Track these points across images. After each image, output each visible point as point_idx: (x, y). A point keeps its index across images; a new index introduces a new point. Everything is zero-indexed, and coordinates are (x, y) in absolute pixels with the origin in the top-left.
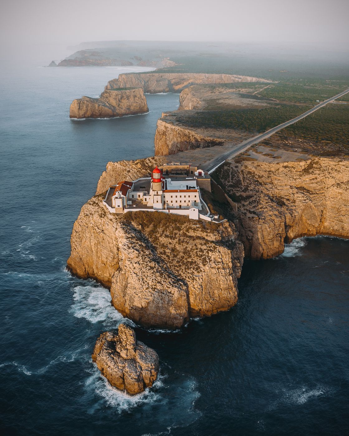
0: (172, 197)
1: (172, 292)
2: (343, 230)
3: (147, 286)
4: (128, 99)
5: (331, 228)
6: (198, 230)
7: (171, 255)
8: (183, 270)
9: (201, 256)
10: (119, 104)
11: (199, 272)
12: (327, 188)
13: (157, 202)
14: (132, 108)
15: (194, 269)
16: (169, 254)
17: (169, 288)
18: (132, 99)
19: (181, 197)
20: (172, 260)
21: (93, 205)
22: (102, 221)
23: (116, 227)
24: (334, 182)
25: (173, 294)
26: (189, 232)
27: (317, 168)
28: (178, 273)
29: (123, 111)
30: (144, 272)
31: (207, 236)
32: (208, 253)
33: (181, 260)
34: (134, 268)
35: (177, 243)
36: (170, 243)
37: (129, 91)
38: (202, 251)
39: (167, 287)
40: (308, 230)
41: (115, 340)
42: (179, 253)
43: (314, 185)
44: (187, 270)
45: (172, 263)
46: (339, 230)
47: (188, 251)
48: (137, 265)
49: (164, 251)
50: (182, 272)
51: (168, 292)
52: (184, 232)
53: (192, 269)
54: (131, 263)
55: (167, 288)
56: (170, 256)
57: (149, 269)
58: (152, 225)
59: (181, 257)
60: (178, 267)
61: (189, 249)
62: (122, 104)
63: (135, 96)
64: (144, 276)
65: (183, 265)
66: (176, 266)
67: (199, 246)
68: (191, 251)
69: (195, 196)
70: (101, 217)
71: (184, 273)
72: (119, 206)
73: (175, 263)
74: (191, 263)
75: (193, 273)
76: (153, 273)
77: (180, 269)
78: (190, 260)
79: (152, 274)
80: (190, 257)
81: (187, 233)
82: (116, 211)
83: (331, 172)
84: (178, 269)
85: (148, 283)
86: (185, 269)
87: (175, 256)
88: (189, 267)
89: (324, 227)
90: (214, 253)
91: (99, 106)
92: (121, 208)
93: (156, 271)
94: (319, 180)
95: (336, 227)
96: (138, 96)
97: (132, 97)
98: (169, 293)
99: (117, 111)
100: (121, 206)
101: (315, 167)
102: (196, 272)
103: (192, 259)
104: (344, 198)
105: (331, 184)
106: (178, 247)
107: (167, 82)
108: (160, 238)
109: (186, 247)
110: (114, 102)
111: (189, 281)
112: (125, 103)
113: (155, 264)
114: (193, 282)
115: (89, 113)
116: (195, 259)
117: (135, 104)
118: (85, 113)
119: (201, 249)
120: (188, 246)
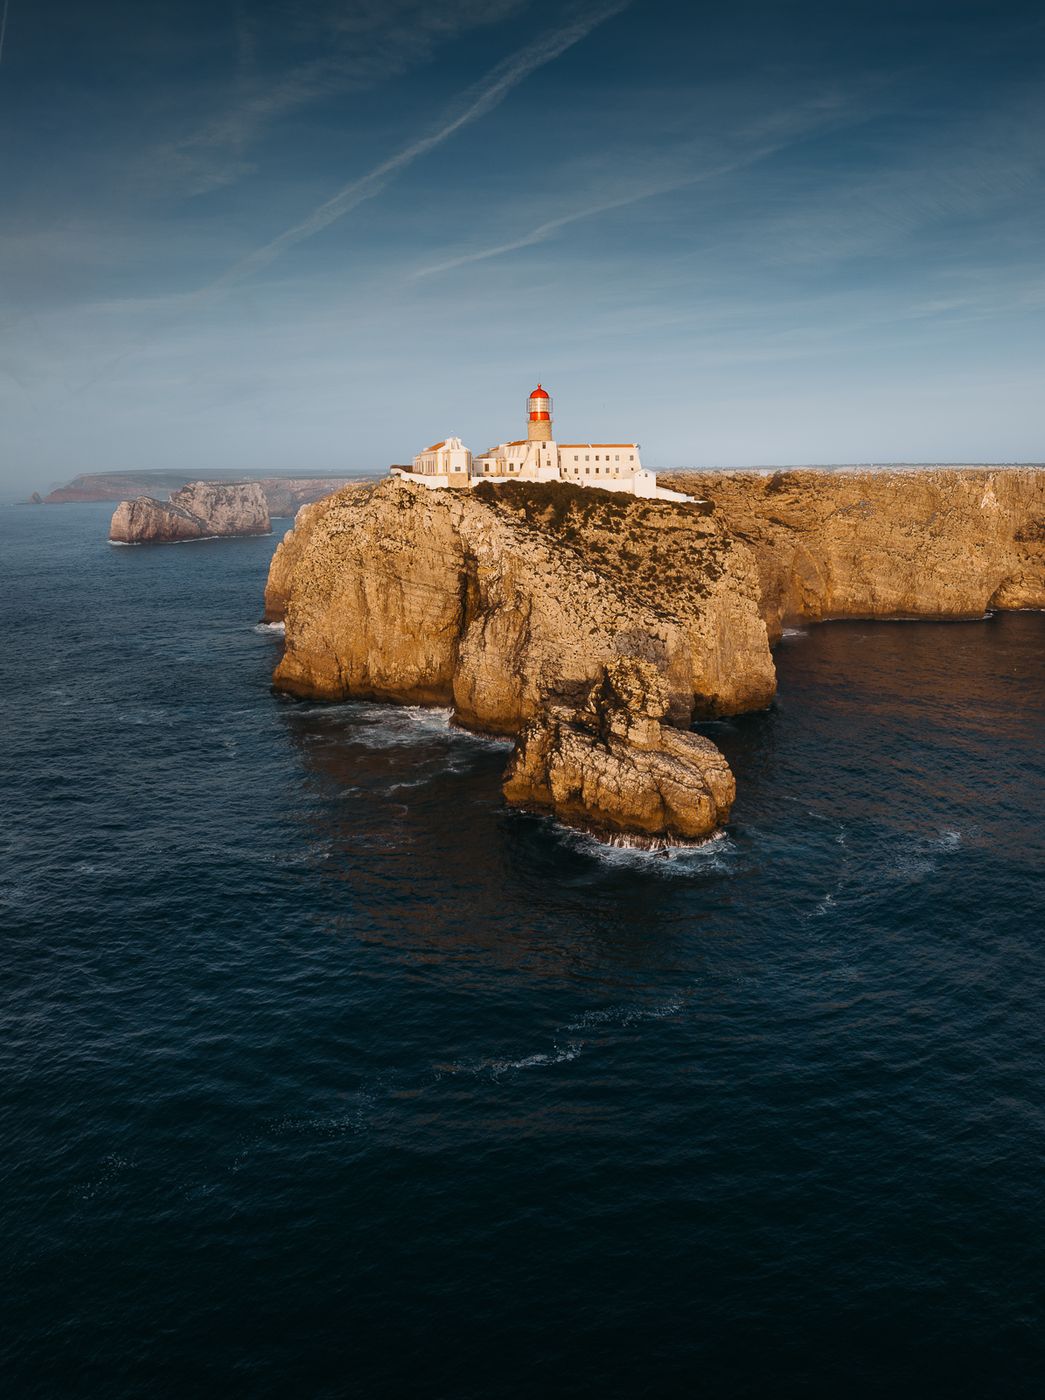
0: (576, 458)
1: (662, 637)
2: (874, 600)
3: (592, 625)
4: (230, 505)
5: (850, 600)
6: (669, 514)
7: (622, 564)
8: (662, 594)
9: (700, 562)
10: (212, 515)
11: (703, 597)
12: (823, 521)
13: (549, 463)
14: (238, 524)
15: (690, 589)
16: (618, 563)
17: (652, 625)
18: (237, 505)
19: (597, 458)
20: (629, 575)
21: (355, 505)
22: (408, 516)
23: (460, 513)
24: (833, 507)
25: (664, 641)
26: (648, 520)
27: (790, 484)
28: (653, 602)
29: (220, 528)
30: (575, 593)
31: (695, 522)
32: (715, 556)
33: (650, 575)
34: (547, 586)
35: (627, 539)
36: (611, 542)
37: (232, 488)
38: (694, 551)
39: (647, 624)
40: (807, 606)
41: (584, 718)
42: (641, 560)
43: (797, 514)
44: (673, 594)
45: (630, 581)
46: (867, 601)
47: (662, 556)
48: (553, 577)
49: (602, 556)
50: (663, 598)
51: (650, 636)
52: (634, 520)
53: (686, 590)
54: (536, 574)
55: (646, 627)
56: (622, 567)
57: (587, 588)
58: (550, 509)
59: (649, 568)
60: (648, 590)
61: (662, 550)
62: (218, 514)
63: (244, 499)
64: (577, 602)
65: (659, 585)
66: (643, 588)
67: (686, 544)
68: (668, 555)
69: (632, 458)
70: (402, 507)
71: (668, 602)
72: (458, 469)
73: (637, 580)
74: (679, 580)
75: (692, 598)
76: (598, 595)
77: (655, 593)
78: (672, 573)
79: (599, 598)
80: (672, 566)
81: (645, 523)
82: (450, 481)
83: (822, 489)
84: (650, 593)
85: (593, 618)
86: (668, 591)
87: (635, 567)
88: (677, 587)
89: (833, 600)
90: (727, 554)
91: (171, 516)
92: (463, 475)
93: (603, 590)
94: (803, 503)
95: (859, 597)
96: (251, 498)
97: (238, 500)
98: (652, 638)
99: (209, 528)
100: (464, 470)
101: (786, 483)
102: (698, 597)
103: (678, 572)
104: (862, 535)
105: (828, 511)
106: (635, 549)
107: (288, 496)
108: (583, 531)
109: (655, 548)
110: (200, 510)
111: (686, 619)
112: (224, 513)
113: (597, 578)
114: (698, 618)
115: (151, 531)
116: (686, 570)
117: (244, 516)
118: (143, 531)
119: (691, 547)
120: (657, 544)
